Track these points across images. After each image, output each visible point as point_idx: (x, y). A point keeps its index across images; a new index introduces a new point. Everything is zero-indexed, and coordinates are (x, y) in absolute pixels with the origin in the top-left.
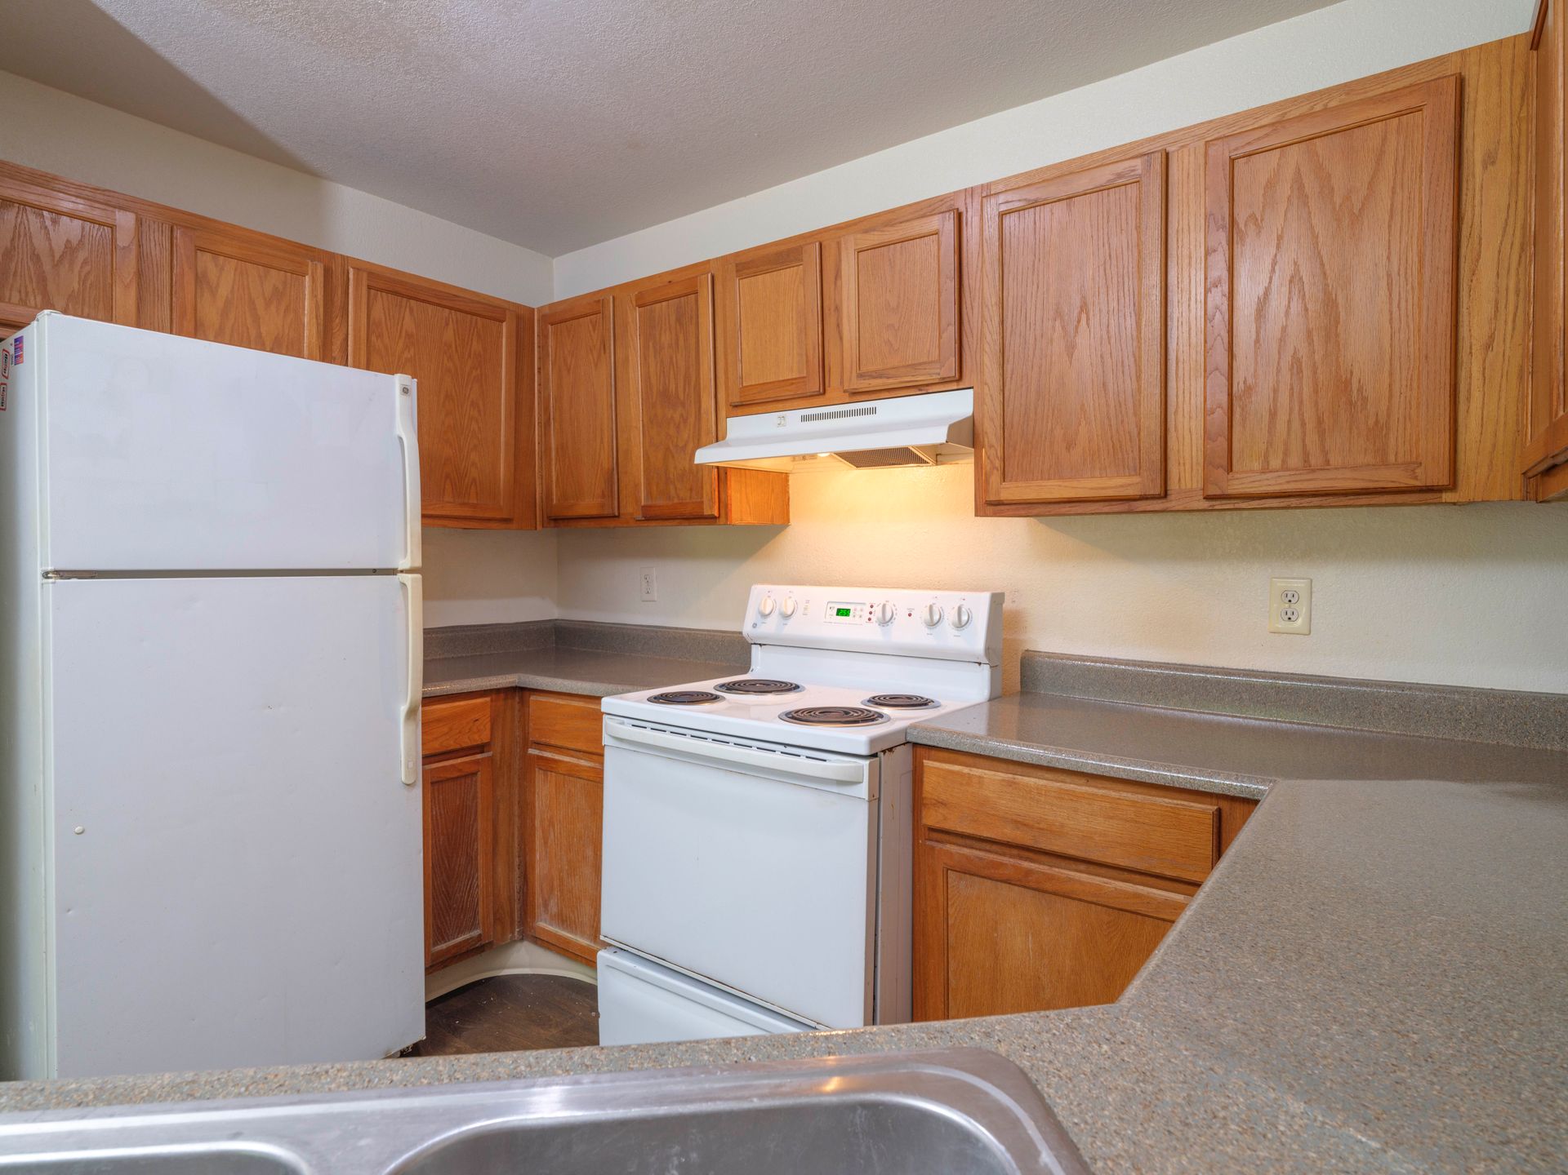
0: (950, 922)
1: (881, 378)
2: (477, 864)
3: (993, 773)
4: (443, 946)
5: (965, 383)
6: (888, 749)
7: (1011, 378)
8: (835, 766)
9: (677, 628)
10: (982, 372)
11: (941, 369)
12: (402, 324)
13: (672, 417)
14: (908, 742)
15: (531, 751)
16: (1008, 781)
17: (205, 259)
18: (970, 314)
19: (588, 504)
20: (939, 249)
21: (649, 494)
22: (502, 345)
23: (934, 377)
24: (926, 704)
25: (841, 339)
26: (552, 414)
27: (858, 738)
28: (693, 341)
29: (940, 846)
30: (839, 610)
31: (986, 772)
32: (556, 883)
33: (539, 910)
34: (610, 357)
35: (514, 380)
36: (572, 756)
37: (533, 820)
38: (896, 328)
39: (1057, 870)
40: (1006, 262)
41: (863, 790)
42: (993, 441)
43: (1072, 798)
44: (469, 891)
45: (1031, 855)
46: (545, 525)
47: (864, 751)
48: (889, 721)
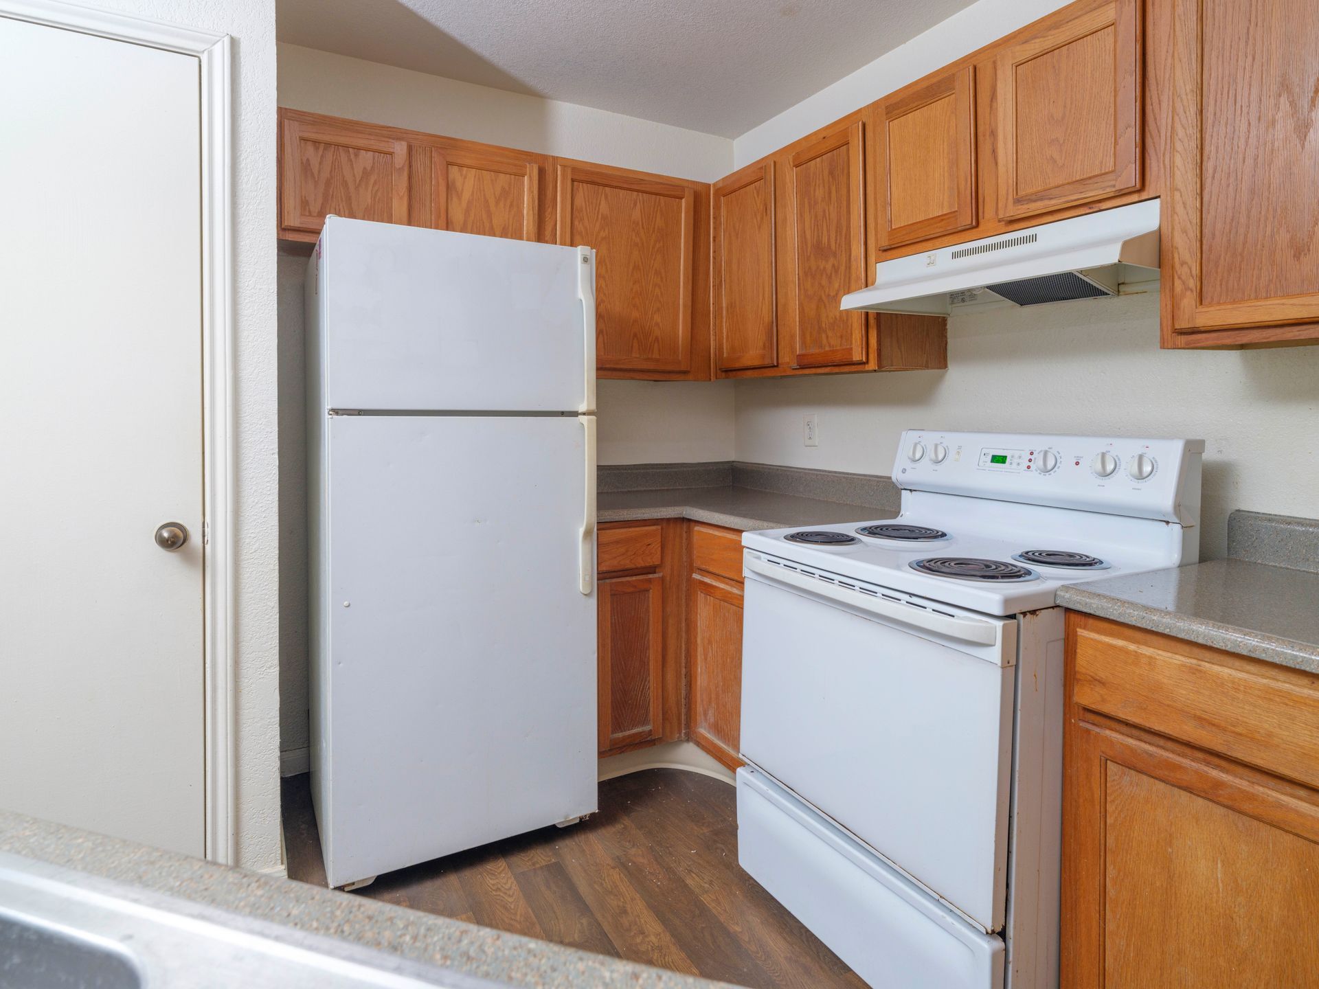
0: (1108, 821)
1: (1042, 200)
2: (648, 670)
3: (1170, 655)
4: (620, 735)
5: (1150, 191)
6: (1029, 612)
7: (1213, 177)
8: (962, 624)
9: (835, 472)
10: (1172, 176)
11: (1116, 180)
12: (599, 209)
13: (825, 268)
14: (1059, 606)
15: (696, 576)
16: (1191, 668)
17: (454, 171)
18: (1157, 111)
19: (752, 356)
20: (1115, 42)
21: (803, 343)
22: (681, 219)
23: (1108, 190)
24: (1091, 565)
25: (996, 164)
26: (723, 276)
27: (991, 596)
28: (844, 191)
29: (1097, 730)
30: (993, 456)
31: (1160, 652)
32: (713, 696)
33: (700, 718)
34: (771, 219)
35: (691, 249)
36: (727, 584)
37: (696, 638)
38: (1061, 142)
39: (1261, 789)
40: (1207, 37)
41: (995, 654)
42: (1186, 256)
43: (1287, 701)
44: (642, 692)
45: (1223, 763)
46: (718, 377)
47: (998, 611)
48: (1038, 578)
